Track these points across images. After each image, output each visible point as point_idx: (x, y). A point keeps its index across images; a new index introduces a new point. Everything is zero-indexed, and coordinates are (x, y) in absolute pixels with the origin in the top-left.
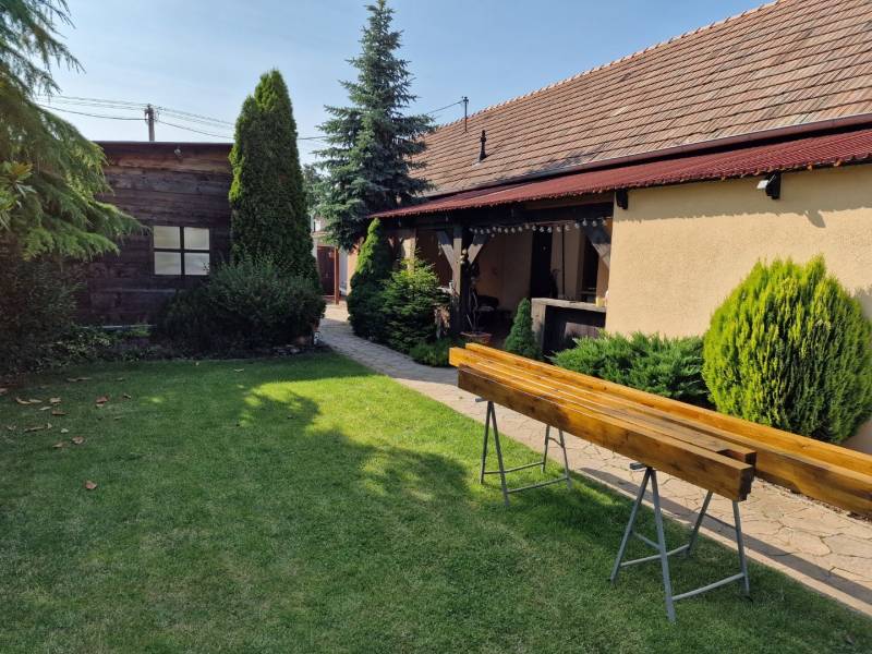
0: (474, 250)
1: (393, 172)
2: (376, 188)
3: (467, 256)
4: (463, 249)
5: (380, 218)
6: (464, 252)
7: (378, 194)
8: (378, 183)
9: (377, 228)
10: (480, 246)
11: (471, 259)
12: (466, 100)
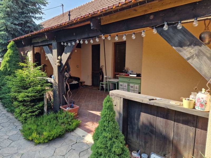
0: (65, 57)
1: (24, 20)
2: (14, 26)
3: (61, 60)
4: (58, 56)
5: (14, 41)
6: (59, 57)
7: (15, 30)
8: (15, 24)
9: (12, 46)
10: (68, 54)
11: (64, 62)
12: (63, 5)
